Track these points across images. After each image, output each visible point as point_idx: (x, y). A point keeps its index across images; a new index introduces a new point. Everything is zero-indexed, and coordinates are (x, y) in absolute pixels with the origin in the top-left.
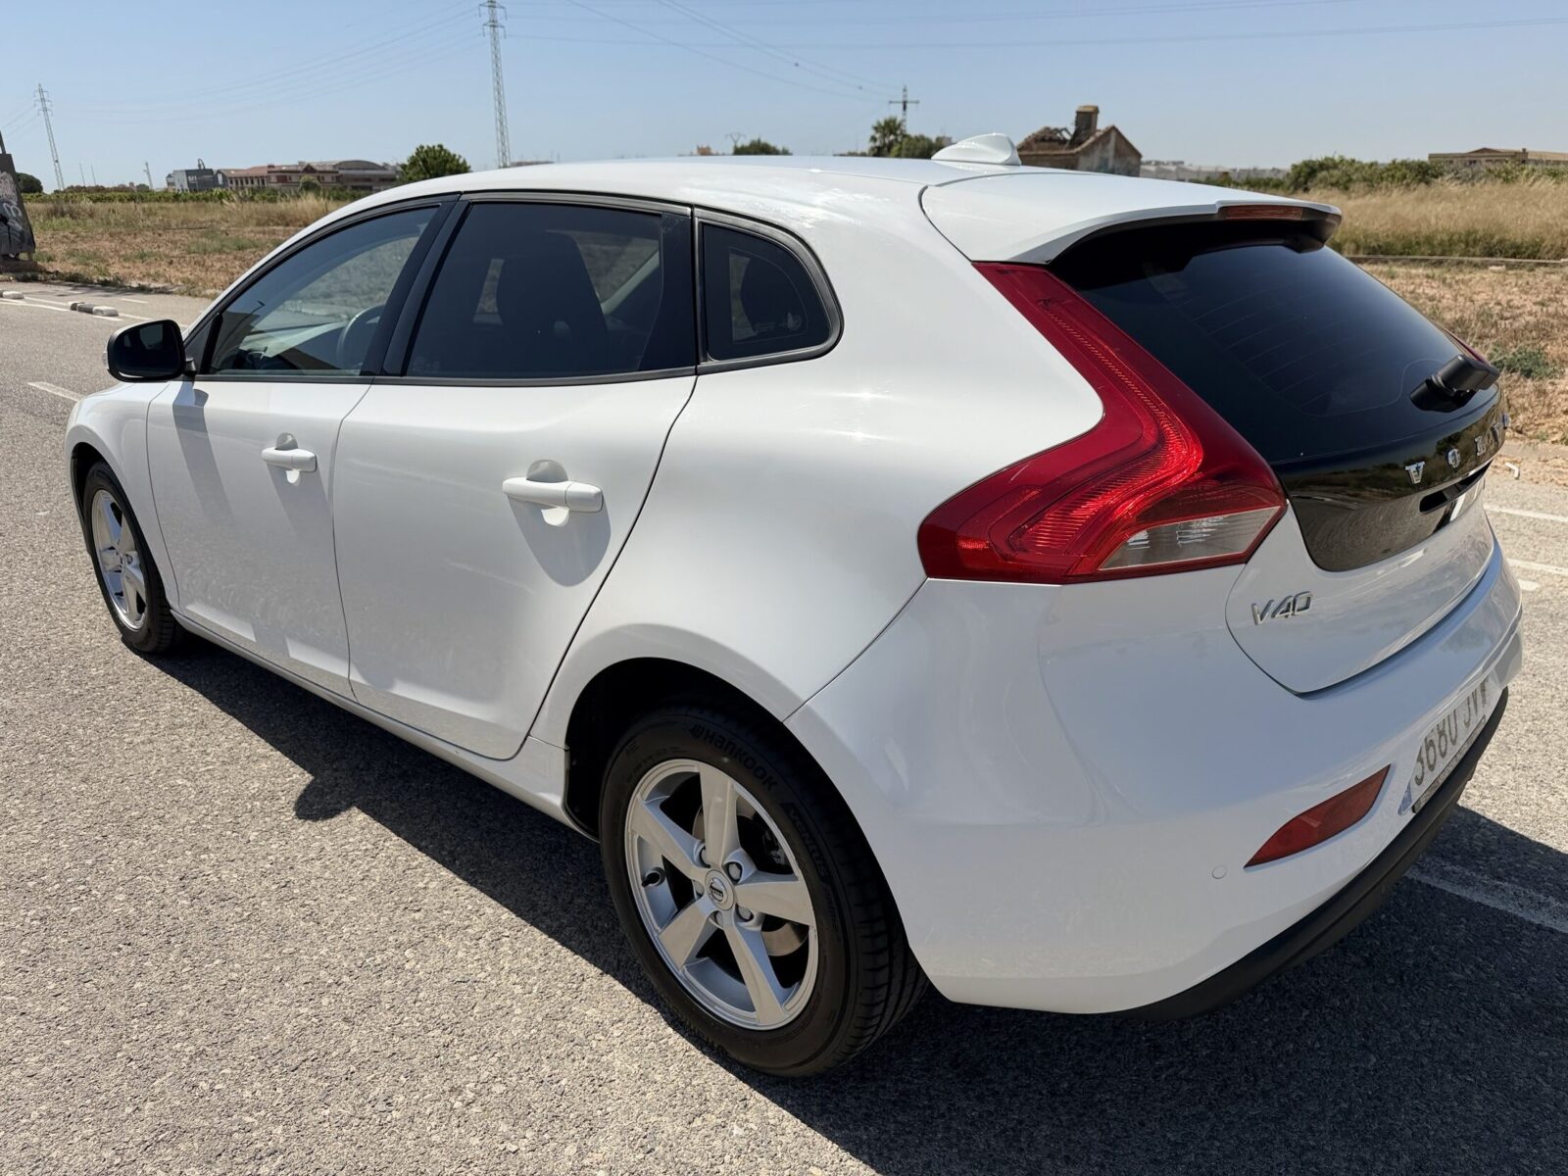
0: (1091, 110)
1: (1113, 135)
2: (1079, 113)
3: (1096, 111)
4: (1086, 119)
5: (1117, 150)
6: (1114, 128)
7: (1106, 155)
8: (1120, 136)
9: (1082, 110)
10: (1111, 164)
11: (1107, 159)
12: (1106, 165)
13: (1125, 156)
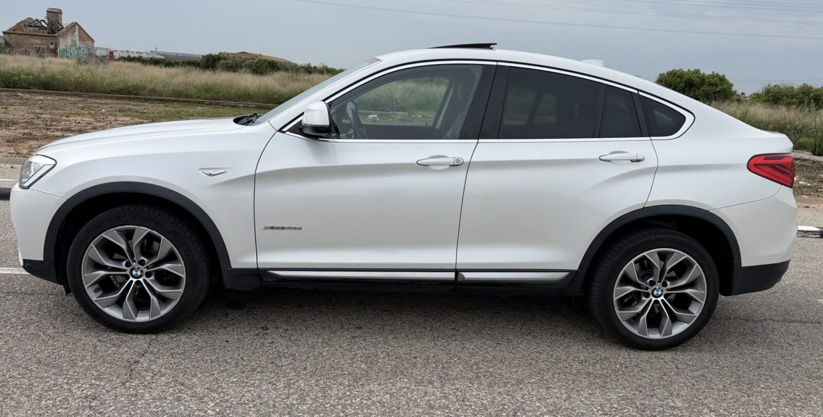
0: (57, 11)
1: (77, 28)
2: (48, 11)
3: (61, 13)
4: (55, 15)
5: (80, 36)
6: (76, 23)
7: (75, 39)
8: (80, 28)
9: (50, 10)
10: (78, 44)
11: (75, 42)
12: (76, 45)
13: (85, 40)
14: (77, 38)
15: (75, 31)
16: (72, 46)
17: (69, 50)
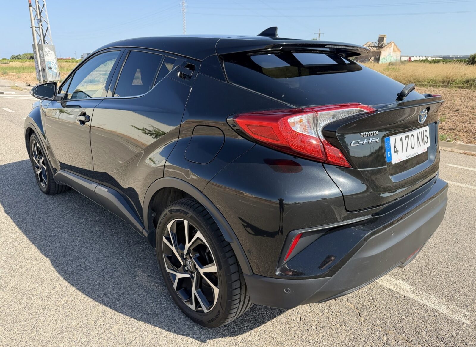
0: (384, 36)
1: (393, 45)
4: (382, 39)
5: (394, 50)
7: (390, 51)
9: (380, 37)
10: (391, 54)
11: (390, 53)
12: (390, 55)
13: (396, 51)
14: (392, 50)
15: (391, 47)
16: (388, 55)
17: (386, 58)
